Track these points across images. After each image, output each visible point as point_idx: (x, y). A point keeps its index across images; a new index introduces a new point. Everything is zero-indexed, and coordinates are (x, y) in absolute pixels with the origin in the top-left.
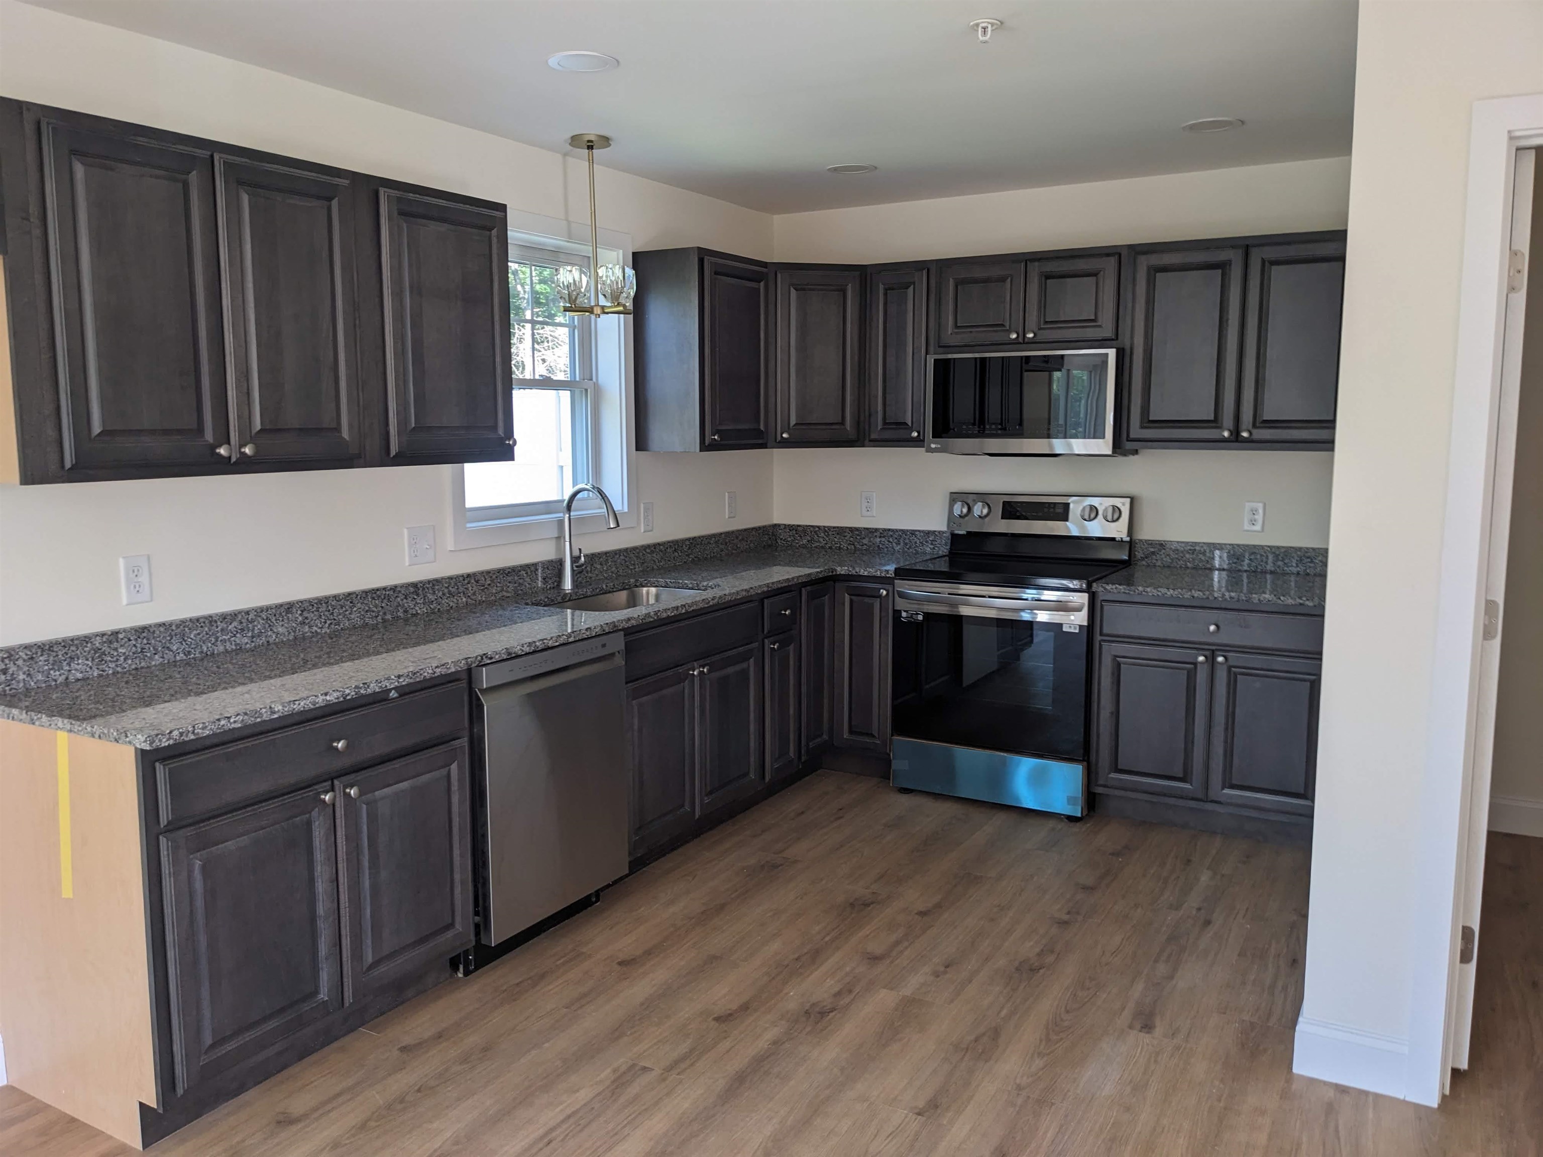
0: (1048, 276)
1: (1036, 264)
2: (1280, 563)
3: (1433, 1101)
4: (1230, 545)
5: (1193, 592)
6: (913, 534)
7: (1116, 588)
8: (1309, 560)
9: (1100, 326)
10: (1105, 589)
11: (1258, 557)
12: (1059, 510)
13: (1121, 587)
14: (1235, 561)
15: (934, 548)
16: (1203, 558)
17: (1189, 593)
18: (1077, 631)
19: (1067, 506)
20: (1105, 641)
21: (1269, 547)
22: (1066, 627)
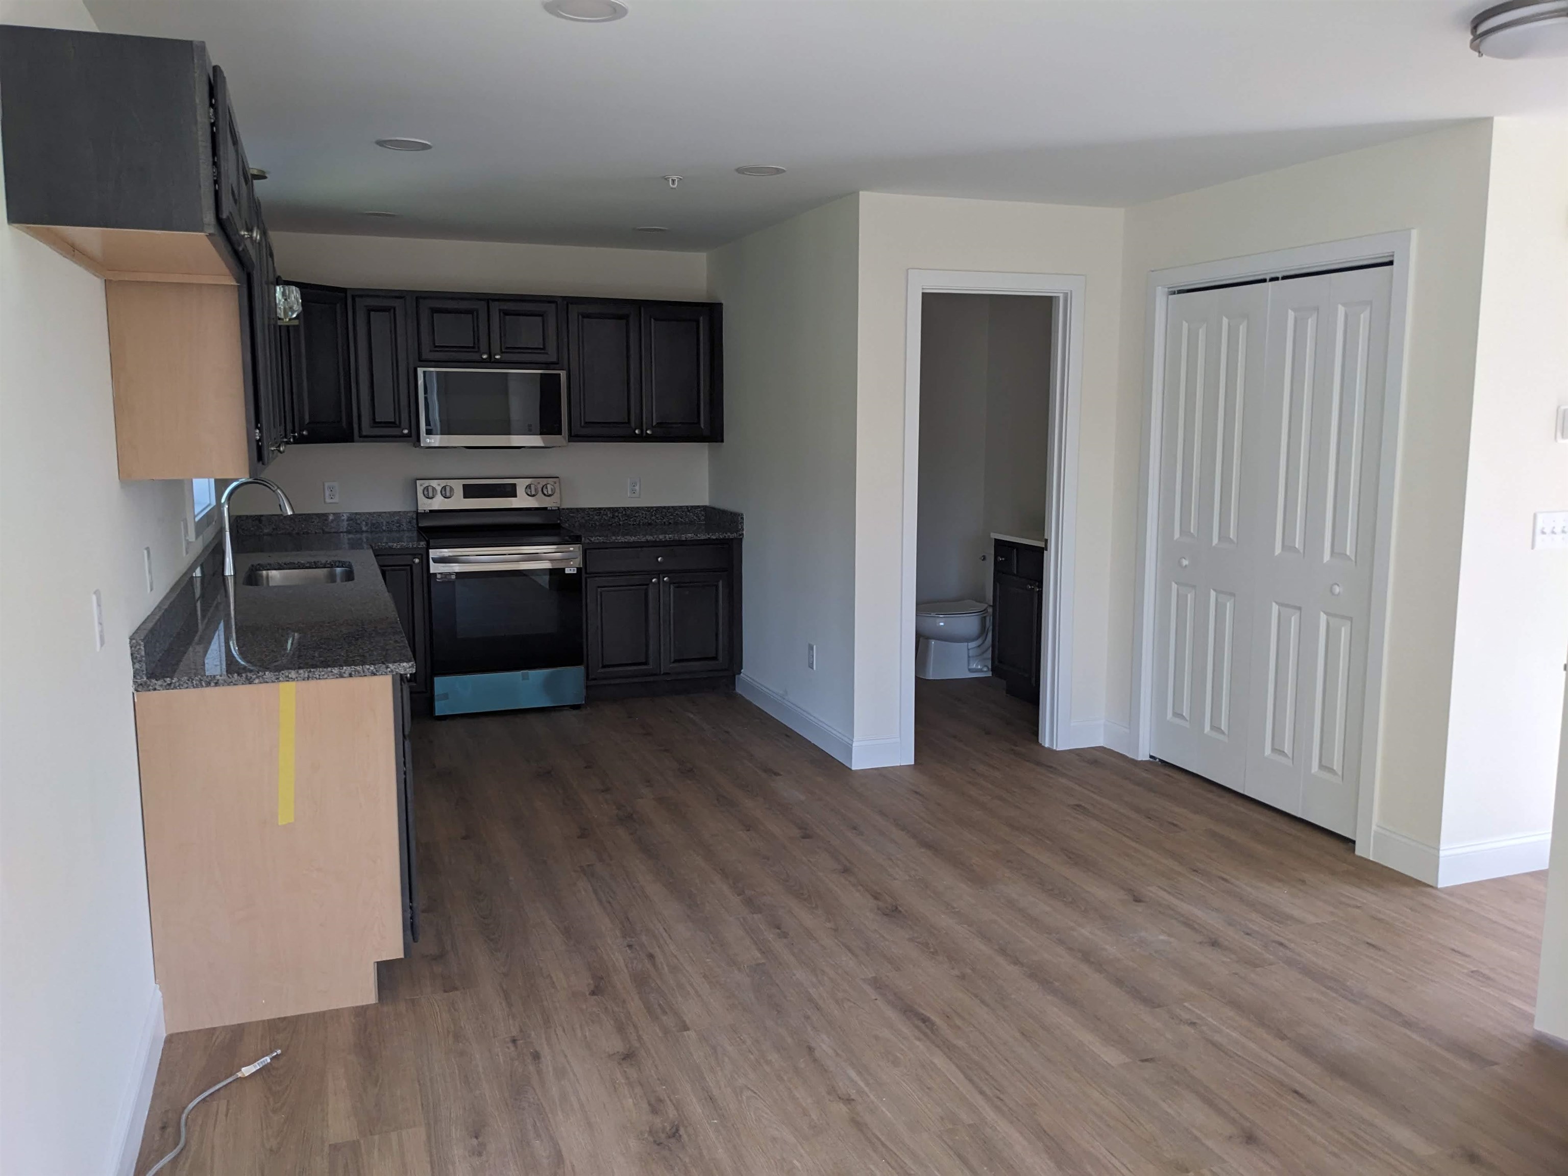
0: (506, 313)
1: (497, 303)
2: (653, 518)
3: (912, 762)
4: (622, 508)
5: (647, 537)
6: (380, 516)
7: (598, 539)
8: (670, 514)
9: (547, 354)
10: (591, 540)
11: (641, 514)
12: (509, 489)
13: (601, 538)
14: (626, 518)
15: (400, 526)
16: (606, 518)
17: (644, 538)
18: (575, 572)
19: (514, 485)
20: (589, 577)
21: (646, 507)
22: (568, 571)
